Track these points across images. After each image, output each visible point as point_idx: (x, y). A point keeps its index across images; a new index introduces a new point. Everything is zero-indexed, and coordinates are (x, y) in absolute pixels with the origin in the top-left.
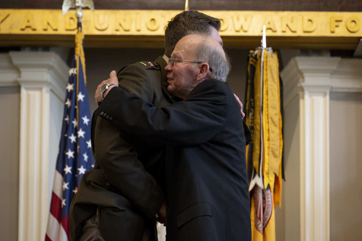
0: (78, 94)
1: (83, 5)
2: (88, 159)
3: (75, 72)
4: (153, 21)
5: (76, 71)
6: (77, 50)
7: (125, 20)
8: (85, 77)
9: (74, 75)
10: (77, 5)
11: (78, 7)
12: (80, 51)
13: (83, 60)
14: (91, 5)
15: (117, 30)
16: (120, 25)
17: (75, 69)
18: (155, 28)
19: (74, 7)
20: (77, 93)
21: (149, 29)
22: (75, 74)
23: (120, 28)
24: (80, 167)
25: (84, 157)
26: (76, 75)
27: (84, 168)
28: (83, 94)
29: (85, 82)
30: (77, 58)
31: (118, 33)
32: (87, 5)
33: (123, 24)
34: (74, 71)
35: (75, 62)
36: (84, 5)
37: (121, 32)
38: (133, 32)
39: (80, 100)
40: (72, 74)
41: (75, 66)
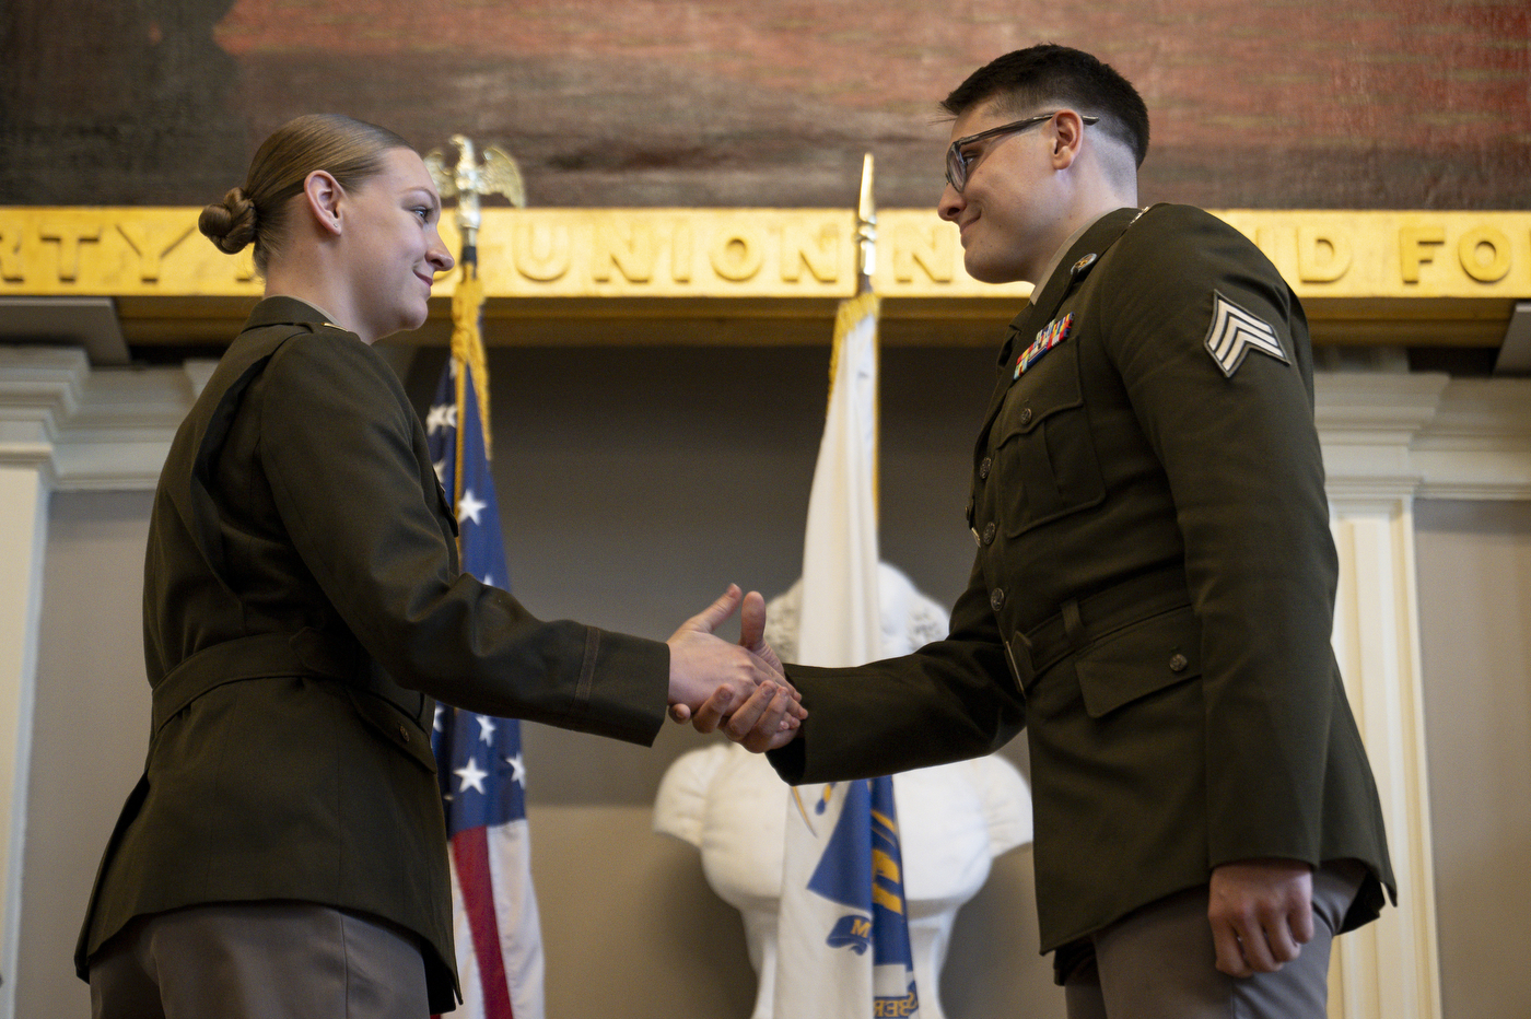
0: (462, 496)
1: (484, 189)
2: (494, 734)
3: (451, 421)
4: (737, 248)
5: (456, 416)
6: (460, 344)
7: (631, 245)
8: (487, 438)
9: (444, 431)
10: (461, 185)
11: (466, 193)
12: (472, 345)
13: (481, 377)
14: (513, 187)
15: (603, 281)
16: (615, 262)
17: (452, 411)
18: (743, 271)
19: (449, 192)
20: (457, 494)
21: (720, 275)
22: (450, 427)
23: (614, 274)
24: (464, 765)
25: (479, 728)
26: (453, 430)
27: (480, 767)
28: (478, 497)
29: (488, 456)
30: (457, 370)
31: (606, 291)
32: (498, 188)
33: (624, 258)
34: (445, 415)
35: (451, 384)
36: (488, 185)
37: (618, 288)
38: (663, 285)
39: (469, 519)
40: (440, 428)
41: (450, 400)
